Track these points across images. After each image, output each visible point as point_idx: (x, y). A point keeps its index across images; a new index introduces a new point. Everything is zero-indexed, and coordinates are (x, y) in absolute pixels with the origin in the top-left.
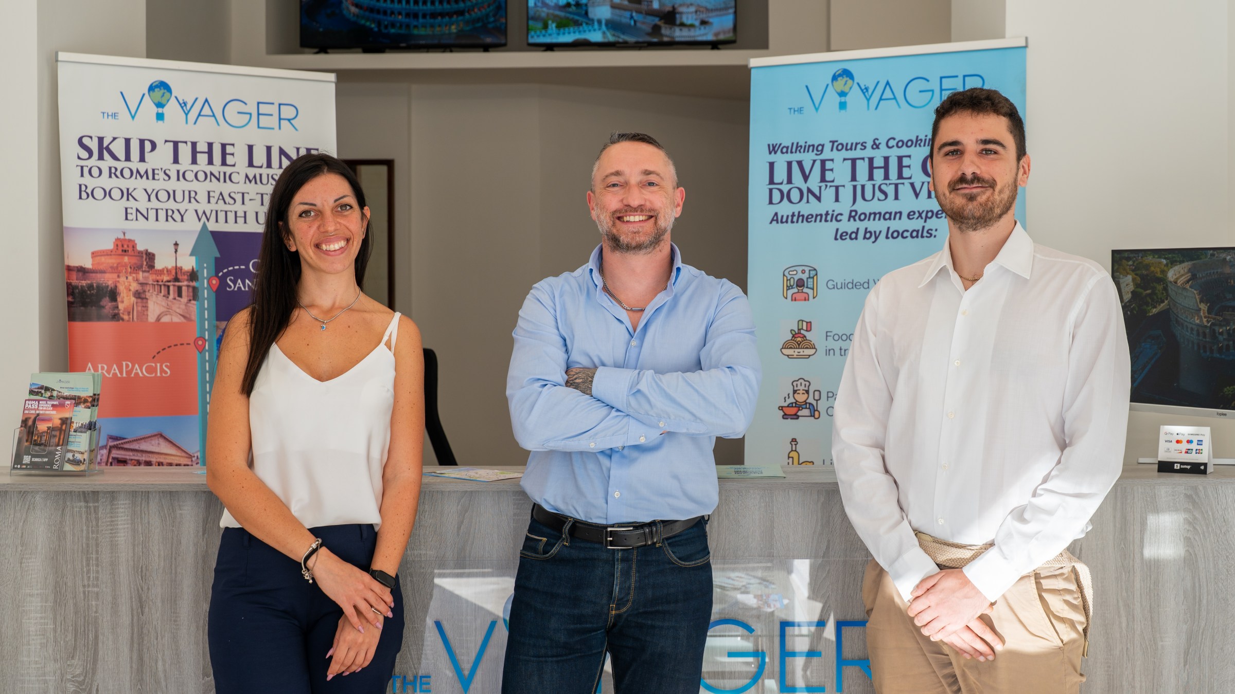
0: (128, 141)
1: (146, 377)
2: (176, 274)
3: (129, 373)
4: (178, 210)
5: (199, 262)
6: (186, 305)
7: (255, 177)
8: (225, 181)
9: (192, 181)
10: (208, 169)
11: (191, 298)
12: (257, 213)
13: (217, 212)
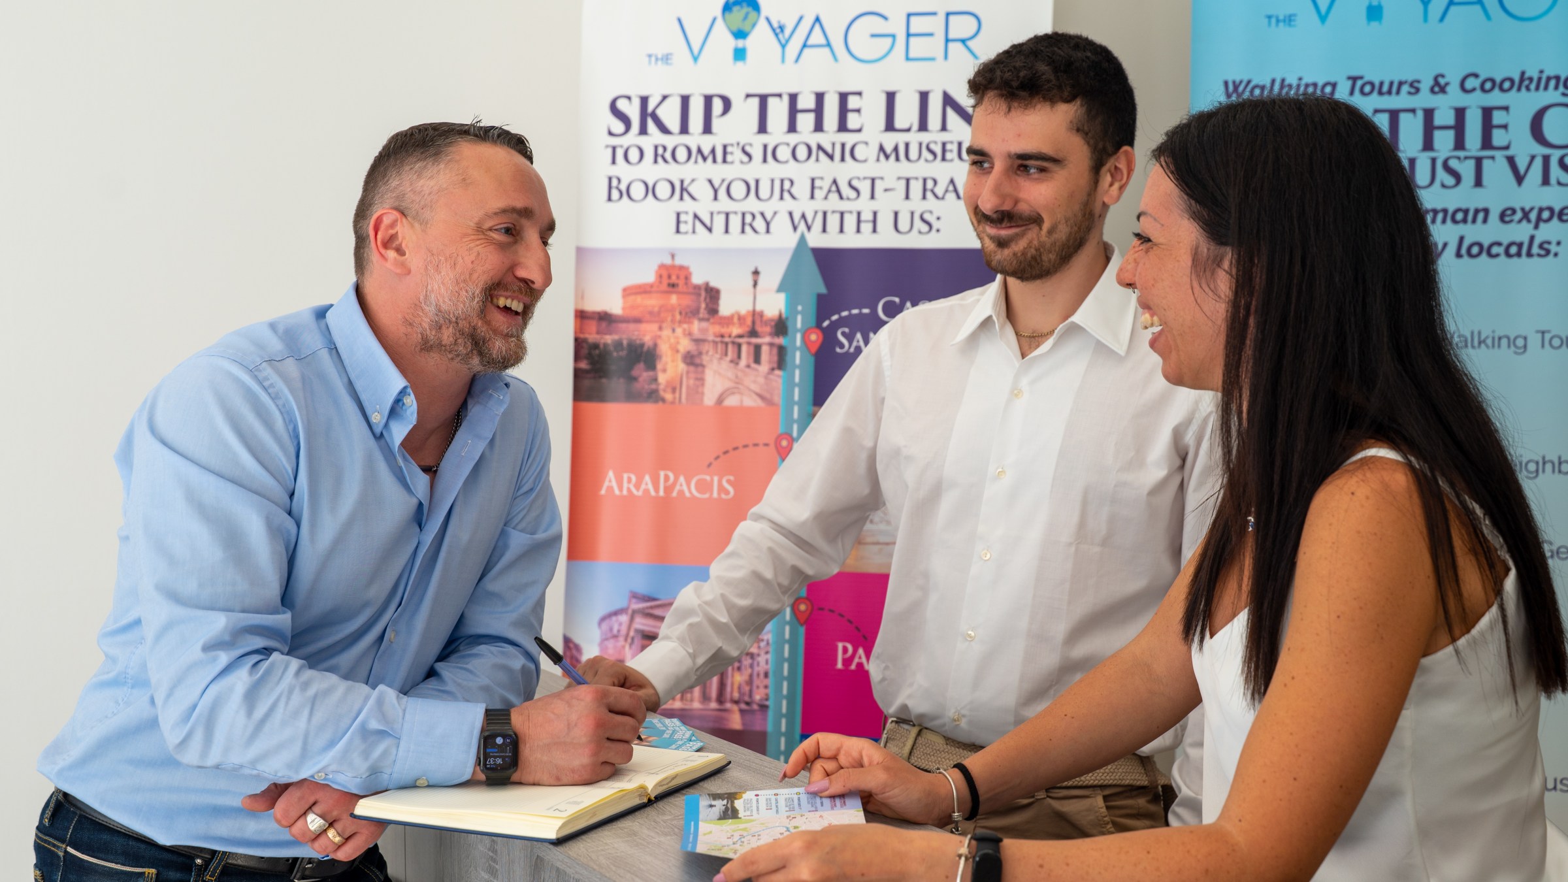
0: (685, 100)
1: (693, 497)
2: (754, 324)
3: (669, 490)
4: (762, 214)
5: (791, 303)
6: (766, 378)
7: (896, 149)
8: (843, 159)
9: (786, 162)
10: (815, 139)
11: (775, 365)
12: (896, 214)
13: (825, 214)
